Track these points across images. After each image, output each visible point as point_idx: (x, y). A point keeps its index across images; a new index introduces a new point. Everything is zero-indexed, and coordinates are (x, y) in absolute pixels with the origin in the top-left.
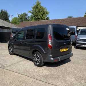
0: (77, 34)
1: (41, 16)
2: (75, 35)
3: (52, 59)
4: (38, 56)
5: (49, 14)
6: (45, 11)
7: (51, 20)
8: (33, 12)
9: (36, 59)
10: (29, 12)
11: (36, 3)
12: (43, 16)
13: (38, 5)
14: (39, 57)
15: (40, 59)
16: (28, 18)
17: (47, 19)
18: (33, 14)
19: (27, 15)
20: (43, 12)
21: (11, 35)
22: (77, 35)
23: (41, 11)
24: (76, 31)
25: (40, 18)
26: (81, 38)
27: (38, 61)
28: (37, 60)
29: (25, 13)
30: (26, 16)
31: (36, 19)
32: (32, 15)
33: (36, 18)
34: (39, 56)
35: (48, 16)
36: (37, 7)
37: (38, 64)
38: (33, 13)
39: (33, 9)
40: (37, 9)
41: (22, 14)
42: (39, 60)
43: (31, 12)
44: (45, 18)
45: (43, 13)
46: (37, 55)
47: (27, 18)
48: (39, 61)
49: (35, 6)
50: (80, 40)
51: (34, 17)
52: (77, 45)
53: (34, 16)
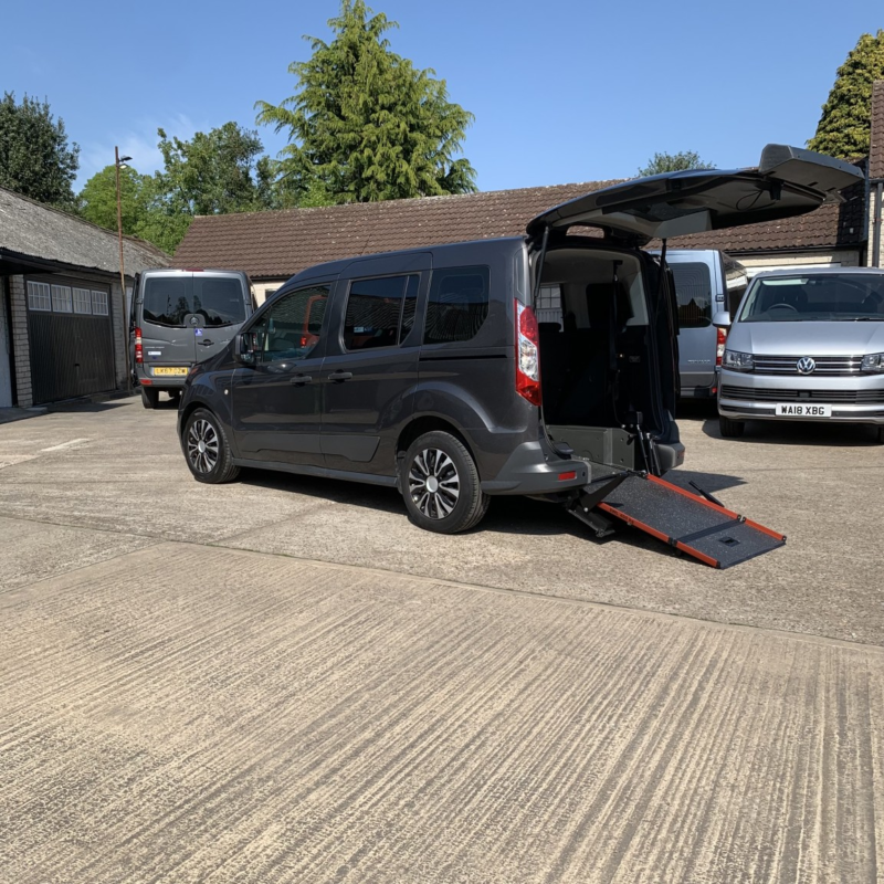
0: (725, 319)
1: (386, 157)
2: (710, 329)
3: (542, 468)
4: (443, 458)
5: (467, 131)
6: (428, 104)
7: (490, 197)
8: (308, 115)
9: (431, 485)
10: (271, 112)
11: (332, 22)
12: (407, 154)
13: (354, 49)
14: (450, 467)
15: (456, 479)
16: (264, 175)
17: (448, 184)
18: (305, 134)
19: (254, 147)
20: (413, 113)
21: (139, 341)
22: (728, 328)
23: (390, 108)
24: (716, 288)
25: (381, 177)
26: (757, 350)
27: (443, 493)
28: (439, 490)
29: (230, 127)
30: (244, 156)
31: (339, 188)
32: (300, 143)
33: (344, 170)
34: (448, 461)
35: (455, 156)
36: (347, 69)
37: (441, 514)
38: (304, 129)
39: (302, 90)
40: (344, 89)
41: (199, 137)
42: (454, 485)
43: (285, 118)
44: (426, 176)
45: (412, 128)
46: (439, 453)
47: (253, 174)
48: (455, 493)
49: (323, 54)
50: (749, 365)
51: (318, 169)
52: (726, 408)
53: (324, 158)
